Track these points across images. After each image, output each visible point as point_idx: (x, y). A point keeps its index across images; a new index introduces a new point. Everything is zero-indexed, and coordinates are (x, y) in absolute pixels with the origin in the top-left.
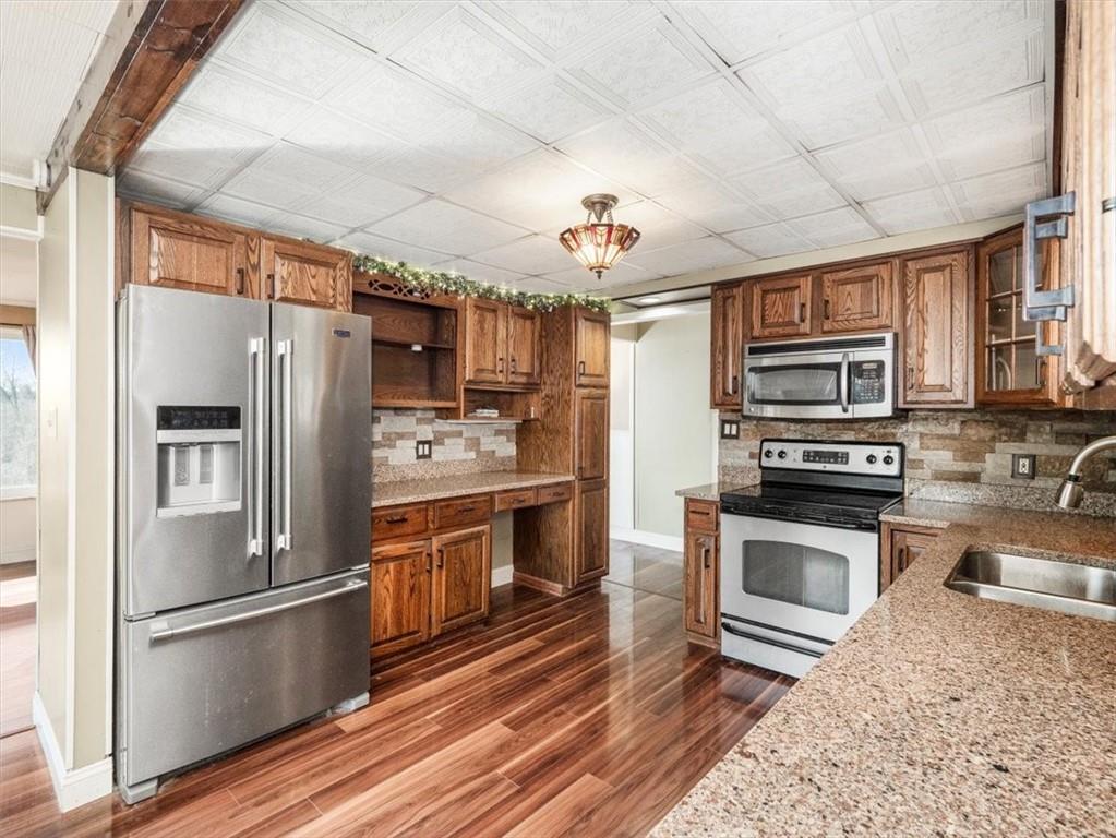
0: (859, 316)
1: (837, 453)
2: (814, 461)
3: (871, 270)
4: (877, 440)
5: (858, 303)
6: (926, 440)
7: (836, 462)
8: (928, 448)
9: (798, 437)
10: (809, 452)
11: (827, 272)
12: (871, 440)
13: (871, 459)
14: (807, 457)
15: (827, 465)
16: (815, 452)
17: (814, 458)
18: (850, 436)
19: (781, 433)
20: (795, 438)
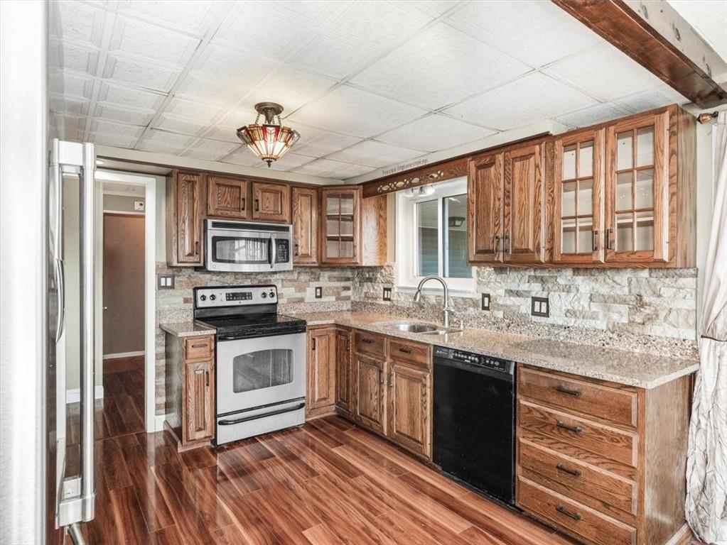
0: (272, 212)
1: (245, 293)
2: (233, 300)
3: (279, 188)
4: (263, 284)
5: (272, 205)
6: (284, 282)
7: (246, 299)
8: (286, 287)
9: (219, 285)
10: (229, 294)
11: (256, 182)
12: (260, 284)
13: (264, 295)
14: (229, 297)
15: (241, 301)
16: (233, 294)
17: (233, 297)
18: (248, 283)
19: (207, 283)
20: (215, 285)
